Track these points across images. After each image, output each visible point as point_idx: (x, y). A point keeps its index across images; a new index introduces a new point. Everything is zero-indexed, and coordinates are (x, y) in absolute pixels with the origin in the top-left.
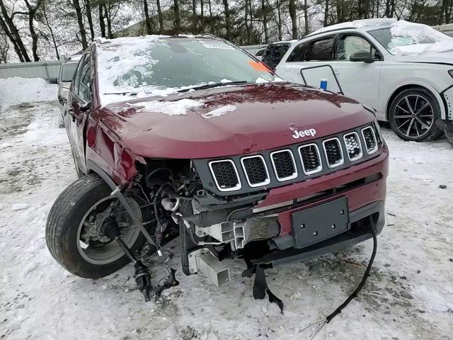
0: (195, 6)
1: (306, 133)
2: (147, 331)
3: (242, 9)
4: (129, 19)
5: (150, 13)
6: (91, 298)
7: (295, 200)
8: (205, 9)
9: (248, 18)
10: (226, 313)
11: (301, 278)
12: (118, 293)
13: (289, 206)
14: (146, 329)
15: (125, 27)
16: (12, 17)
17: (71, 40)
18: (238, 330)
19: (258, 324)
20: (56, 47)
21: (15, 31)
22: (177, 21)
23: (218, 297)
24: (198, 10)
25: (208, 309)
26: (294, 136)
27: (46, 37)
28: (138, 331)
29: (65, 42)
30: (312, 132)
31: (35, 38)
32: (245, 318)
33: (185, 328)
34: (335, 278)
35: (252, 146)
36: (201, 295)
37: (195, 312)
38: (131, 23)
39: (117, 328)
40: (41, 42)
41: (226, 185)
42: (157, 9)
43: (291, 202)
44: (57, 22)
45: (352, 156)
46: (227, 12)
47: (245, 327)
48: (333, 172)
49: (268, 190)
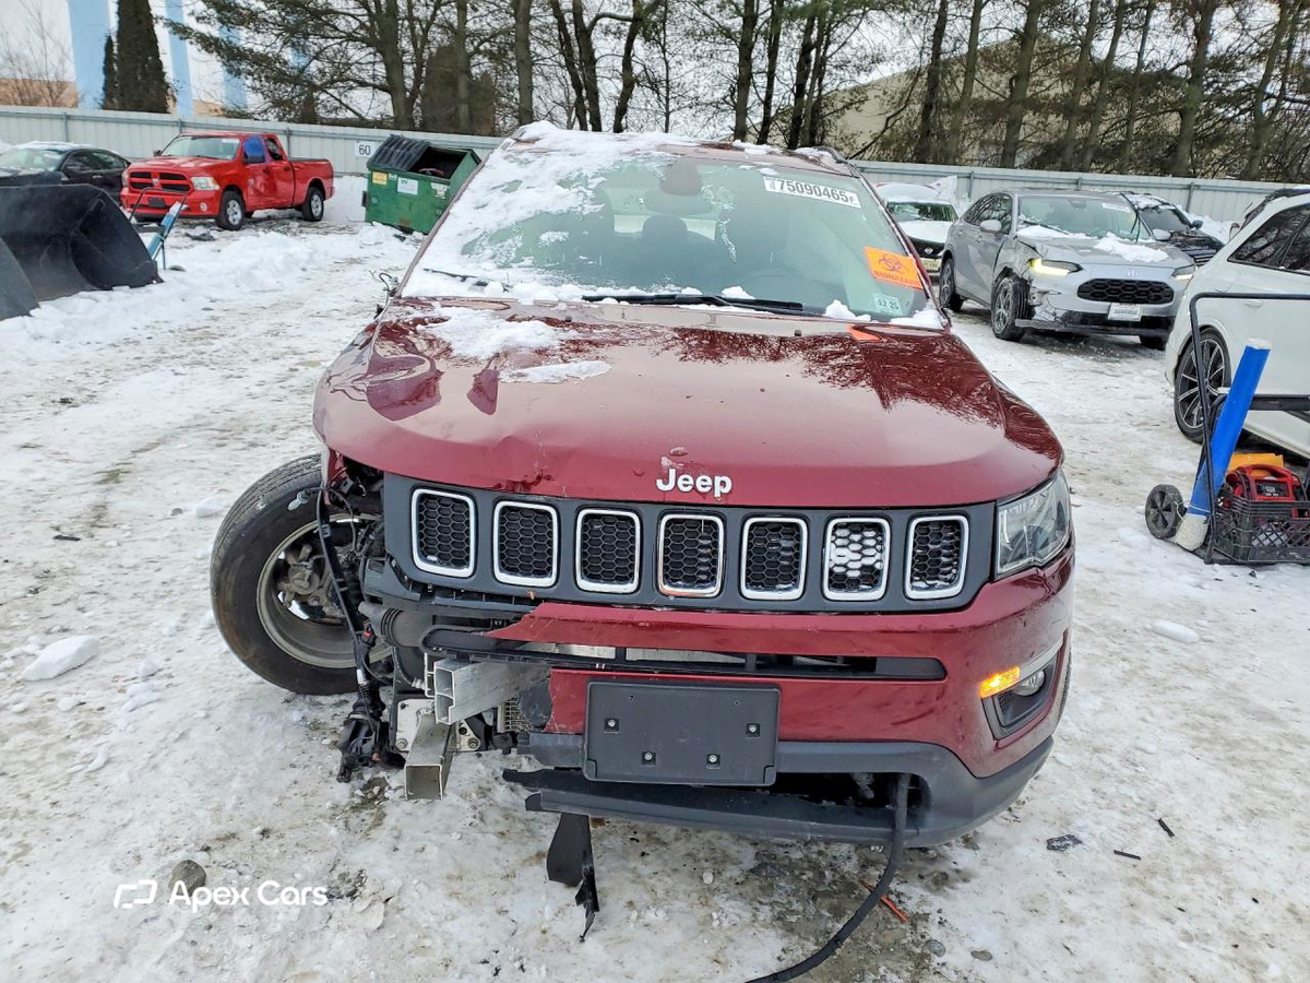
0: (1090, 35)
1: (704, 483)
2: (281, 841)
3: (1257, 58)
4: (877, 60)
5: (946, 46)
6: (251, 729)
7: (621, 653)
8: (1121, 49)
9: (1269, 90)
10: (460, 878)
11: (709, 879)
12: (310, 739)
13: (601, 660)
14: (282, 836)
15: (863, 79)
16: (594, 23)
17: (709, 98)
18: (448, 926)
19: (506, 937)
20: (667, 115)
21: (590, 61)
22: (1021, 78)
23: (479, 836)
24: (1101, 48)
25: (433, 852)
26: (660, 483)
27: (654, 86)
28: (265, 833)
29: (696, 103)
30: (722, 486)
31: (629, 83)
32: (490, 910)
33: (354, 871)
34: (793, 919)
35: (539, 478)
36: (451, 817)
37: (401, 846)
38: (883, 71)
39: (236, 808)
40: (640, 95)
41: (439, 556)
42: (967, 35)
43: (608, 652)
44: (688, 47)
45: (839, 581)
46: (1198, 63)
47: (470, 931)
48: (752, 612)
49: (537, 602)
